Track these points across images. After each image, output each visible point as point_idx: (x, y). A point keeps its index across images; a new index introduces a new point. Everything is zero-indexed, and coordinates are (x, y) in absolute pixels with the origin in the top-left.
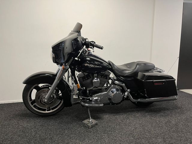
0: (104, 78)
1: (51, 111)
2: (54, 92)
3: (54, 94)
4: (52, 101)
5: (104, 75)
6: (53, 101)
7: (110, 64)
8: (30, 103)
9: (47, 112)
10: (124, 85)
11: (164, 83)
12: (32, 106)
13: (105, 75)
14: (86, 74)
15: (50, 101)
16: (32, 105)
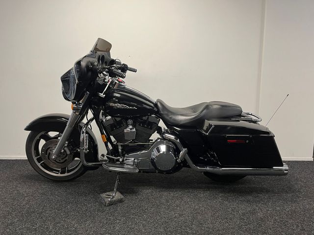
0: (147, 128)
1: (66, 174)
2: (66, 145)
3: (66, 148)
4: (65, 159)
5: (147, 123)
6: (67, 158)
7: (156, 105)
8: (35, 159)
9: (59, 175)
10: (178, 141)
11: (247, 141)
12: (39, 165)
13: (149, 122)
14: (118, 119)
15: (62, 159)
16: (39, 162)
